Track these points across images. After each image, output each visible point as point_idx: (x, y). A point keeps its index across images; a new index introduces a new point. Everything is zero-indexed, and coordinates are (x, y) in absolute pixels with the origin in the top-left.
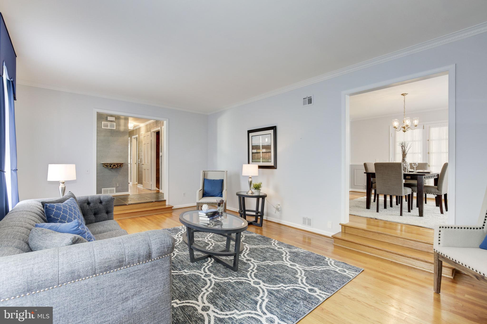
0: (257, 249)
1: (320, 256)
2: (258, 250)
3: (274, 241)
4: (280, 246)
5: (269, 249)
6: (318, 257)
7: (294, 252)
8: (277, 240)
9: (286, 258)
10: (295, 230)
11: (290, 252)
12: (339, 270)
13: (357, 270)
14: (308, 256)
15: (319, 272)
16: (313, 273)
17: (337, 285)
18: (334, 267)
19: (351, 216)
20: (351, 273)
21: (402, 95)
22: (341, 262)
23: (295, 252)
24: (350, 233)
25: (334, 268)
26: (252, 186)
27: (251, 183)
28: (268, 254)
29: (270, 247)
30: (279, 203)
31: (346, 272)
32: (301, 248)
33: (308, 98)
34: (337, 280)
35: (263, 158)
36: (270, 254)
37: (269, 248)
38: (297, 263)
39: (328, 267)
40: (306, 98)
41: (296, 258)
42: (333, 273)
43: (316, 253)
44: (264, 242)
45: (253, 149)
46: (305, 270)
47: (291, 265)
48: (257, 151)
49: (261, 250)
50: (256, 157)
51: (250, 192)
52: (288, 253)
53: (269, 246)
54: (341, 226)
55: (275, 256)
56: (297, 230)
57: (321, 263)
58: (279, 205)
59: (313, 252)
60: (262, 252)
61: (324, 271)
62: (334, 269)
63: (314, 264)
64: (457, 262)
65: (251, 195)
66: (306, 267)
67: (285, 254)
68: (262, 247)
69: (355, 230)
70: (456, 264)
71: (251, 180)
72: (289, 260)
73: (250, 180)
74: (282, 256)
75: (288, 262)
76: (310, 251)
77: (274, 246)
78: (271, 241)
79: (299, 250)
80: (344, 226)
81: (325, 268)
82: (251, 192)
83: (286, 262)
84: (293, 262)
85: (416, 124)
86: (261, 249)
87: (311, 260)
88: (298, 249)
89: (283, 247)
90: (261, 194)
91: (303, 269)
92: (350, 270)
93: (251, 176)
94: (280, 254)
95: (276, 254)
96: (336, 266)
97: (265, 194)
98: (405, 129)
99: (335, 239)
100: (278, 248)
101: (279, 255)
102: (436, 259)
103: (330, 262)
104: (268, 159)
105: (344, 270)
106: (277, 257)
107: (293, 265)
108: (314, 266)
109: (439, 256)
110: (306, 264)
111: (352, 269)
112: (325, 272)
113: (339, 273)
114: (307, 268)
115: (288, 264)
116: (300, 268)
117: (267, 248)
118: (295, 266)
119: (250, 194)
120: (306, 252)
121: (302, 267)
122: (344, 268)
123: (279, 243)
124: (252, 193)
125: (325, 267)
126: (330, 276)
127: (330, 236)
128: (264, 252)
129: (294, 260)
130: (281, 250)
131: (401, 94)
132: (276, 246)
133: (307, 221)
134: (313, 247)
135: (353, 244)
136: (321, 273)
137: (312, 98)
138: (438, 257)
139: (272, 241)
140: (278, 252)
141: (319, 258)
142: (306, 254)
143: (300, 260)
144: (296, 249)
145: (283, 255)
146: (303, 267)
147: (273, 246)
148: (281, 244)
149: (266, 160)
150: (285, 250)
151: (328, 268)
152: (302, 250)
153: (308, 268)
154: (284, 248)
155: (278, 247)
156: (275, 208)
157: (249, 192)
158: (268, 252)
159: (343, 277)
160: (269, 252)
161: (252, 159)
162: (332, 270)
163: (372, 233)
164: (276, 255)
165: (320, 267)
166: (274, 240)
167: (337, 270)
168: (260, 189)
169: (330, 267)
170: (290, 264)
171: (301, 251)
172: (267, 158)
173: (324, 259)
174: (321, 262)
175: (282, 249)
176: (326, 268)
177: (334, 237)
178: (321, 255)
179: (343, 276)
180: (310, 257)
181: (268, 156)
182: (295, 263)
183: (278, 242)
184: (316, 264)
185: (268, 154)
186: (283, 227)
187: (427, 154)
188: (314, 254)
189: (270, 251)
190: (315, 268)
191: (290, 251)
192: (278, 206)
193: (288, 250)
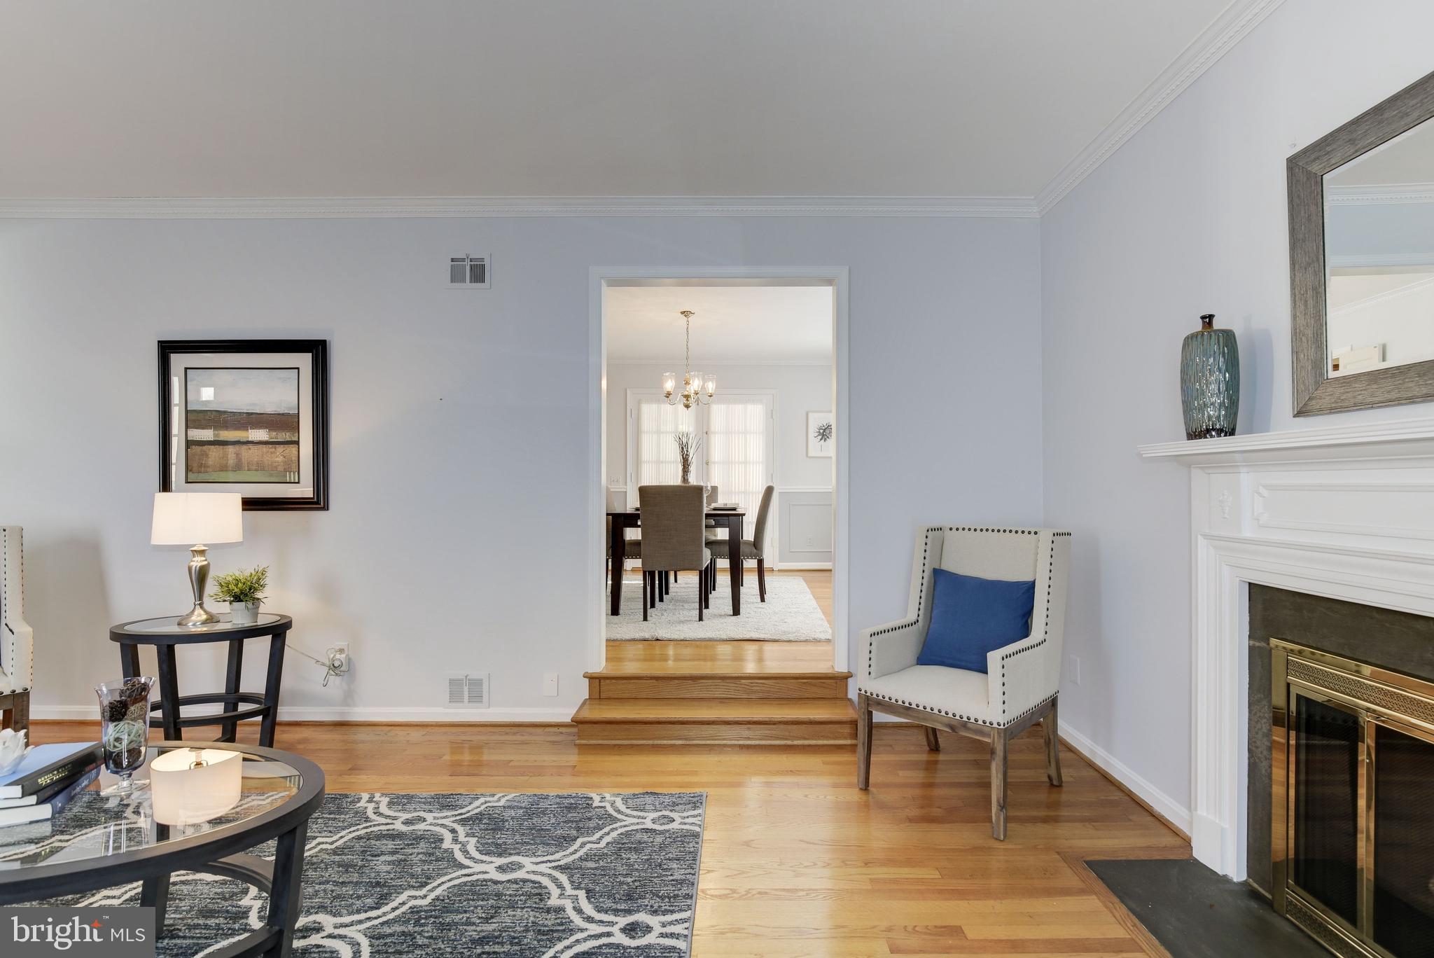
0: (315, 860)
1: (570, 796)
2: (322, 865)
3: (368, 802)
4: (410, 812)
5: (373, 842)
6: (567, 801)
7: (477, 818)
8: (377, 790)
9: (465, 852)
10: (423, 731)
11: (462, 820)
12: (654, 821)
13: (694, 803)
14: (533, 810)
15: (607, 854)
16: (591, 865)
17: (683, 871)
18: (634, 817)
19: (612, 644)
20: (688, 817)
21: (683, 313)
22: (640, 794)
23: (481, 813)
24: (616, 697)
25: (636, 820)
26: (211, 588)
27: (201, 577)
28: (382, 866)
29: (369, 830)
30: (341, 644)
31: (674, 820)
32: (492, 791)
33: (471, 260)
34: (670, 855)
35: (254, 468)
36: (389, 863)
37: (368, 837)
38: (518, 854)
39: (619, 824)
40: (463, 260)
41: (501, 838)
42: (645, 837)
43: (552, 793)
44: (329, 819)
45: (188, 425)
46: (562, 869)
47: (501, 869)
48: (215, 435)
49: (337, 858)
50: (210, 463)
51: (200, 616)
52: (461, 831)
53: (359, 827)
54: (587, 680)
55: (415, 859)
56: (429, 729)
57: (590, 819)
58: (341, 651)
59: (538, 792)
60: (347, 867)
61: (618, 843)
62: (638, 823)
63: (574, 833)
64: (914, 706)
65: (204, 629)
66: (557, 856)
67: (448, 837)
68: (333, 846)
69: (629, 683)
70: (910, 713)
71: (205, 563)
72: (481, 852)
73: (198, 562)
74: (446, 851)
75: (482, 862)
76: (530, 792)
77: (384, 820)
78: (358, 805)
79: (490, 802)
80: (596, 678)
81: (613, 830)
82: (204, 617)
83: (478, 868)
84: (500, 855)
85: (710, 392)
86: (335, 852)
87: (553, 821)
88: (482, 800)
89: (422, 814)
90: (262, 621)
91: (555, 868)
92: (676, 808)
93: (205, 545)
94: (433, 845)
95: (416, 850)
96: (635, 813)
97: (282, 616)
98: (687, 400)
99: (580, 726)
100: (407, 822)
101: (431, 851)
102: (863, 710)
103: (613, 804)
104: (280, 468)
105: (665, 817)
106: (430, 862)
107: (508, 866)
108: (580, 841)
109: (870, 702)
110: (548, 844)
111: (681, 804)
112: (623, 844)
113: (662, 832)
114: (565, 857)
115: (489, 869)
116: (543, 868)
117: (359, 838)
118: (520, 866)
119: (196, 623)
120: (517, 799)
121: (546, 862)
122: (661, 811)
123: (399, 801)
124: (211, 619)
125: (611, 827)
126: (647, 851)
127: (568, 720)
128: (360, 863)
129: (497, 845)
130: (421, 827)
131: (681, 313)
132: (395, 818)
133: (466, 689)
134: (528, 775)
135: (637, 727)
136: (616, 856)
137: (487, 263)
138: (868, 704)
139: (362, 804)
140: (418, 838)
141: (572, 804)
142: (521, 808)
143: (517, 837)
144: (477, 803)
145: (445, 841)
146: (545, 859)
147: (378, 824)
148: (408, 803)
149: (271, 475)
150: (440, 822)
151: (621, 827)
152: (499, 800)
153: (564, 853)
154: (429, 817)
155: (402, 820)
156: (323, 664)
157: (194, 618)
158: (376, 856)
159: (679, 839)
160: (379, 856)
161: (188, 469)
162: (637, 830)
163: (676, 681)
164: (418, 854)
165: (597, 835)
166: (365, 796)
167: (649, 825)
168: (259, 595)
169: (623, 823)
170: (497, 865)
171: (502, 803)
172: (276, 467)
173: (590, 802)
174: (589, 815)
175: (425, 820)
176: (616, 829)
177: (577, 722)
178: (573, 792)
179: (677, 837)
180: (544, 813)
181: (280, 459)
182: (511, 854)
183: (388, 799)
184: (578, 829)
185: (280, 449)
186: (362, 735)
187: (704, 465)
188: (547, 797)
189: (384, 848)
190: (588, 846)
191: (458, 818)
192: (338, 656)
193: (450, 817)
